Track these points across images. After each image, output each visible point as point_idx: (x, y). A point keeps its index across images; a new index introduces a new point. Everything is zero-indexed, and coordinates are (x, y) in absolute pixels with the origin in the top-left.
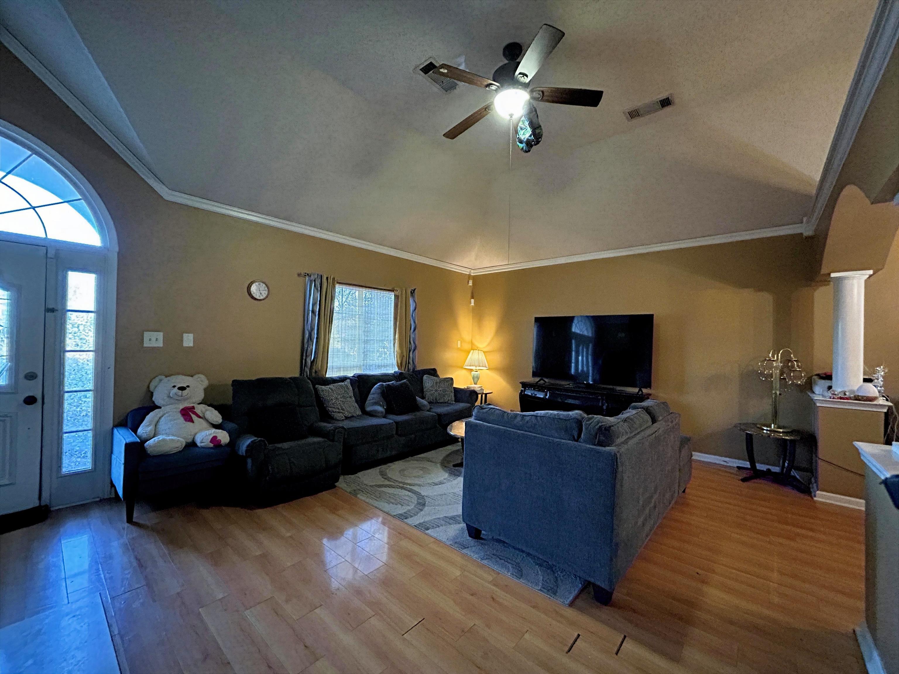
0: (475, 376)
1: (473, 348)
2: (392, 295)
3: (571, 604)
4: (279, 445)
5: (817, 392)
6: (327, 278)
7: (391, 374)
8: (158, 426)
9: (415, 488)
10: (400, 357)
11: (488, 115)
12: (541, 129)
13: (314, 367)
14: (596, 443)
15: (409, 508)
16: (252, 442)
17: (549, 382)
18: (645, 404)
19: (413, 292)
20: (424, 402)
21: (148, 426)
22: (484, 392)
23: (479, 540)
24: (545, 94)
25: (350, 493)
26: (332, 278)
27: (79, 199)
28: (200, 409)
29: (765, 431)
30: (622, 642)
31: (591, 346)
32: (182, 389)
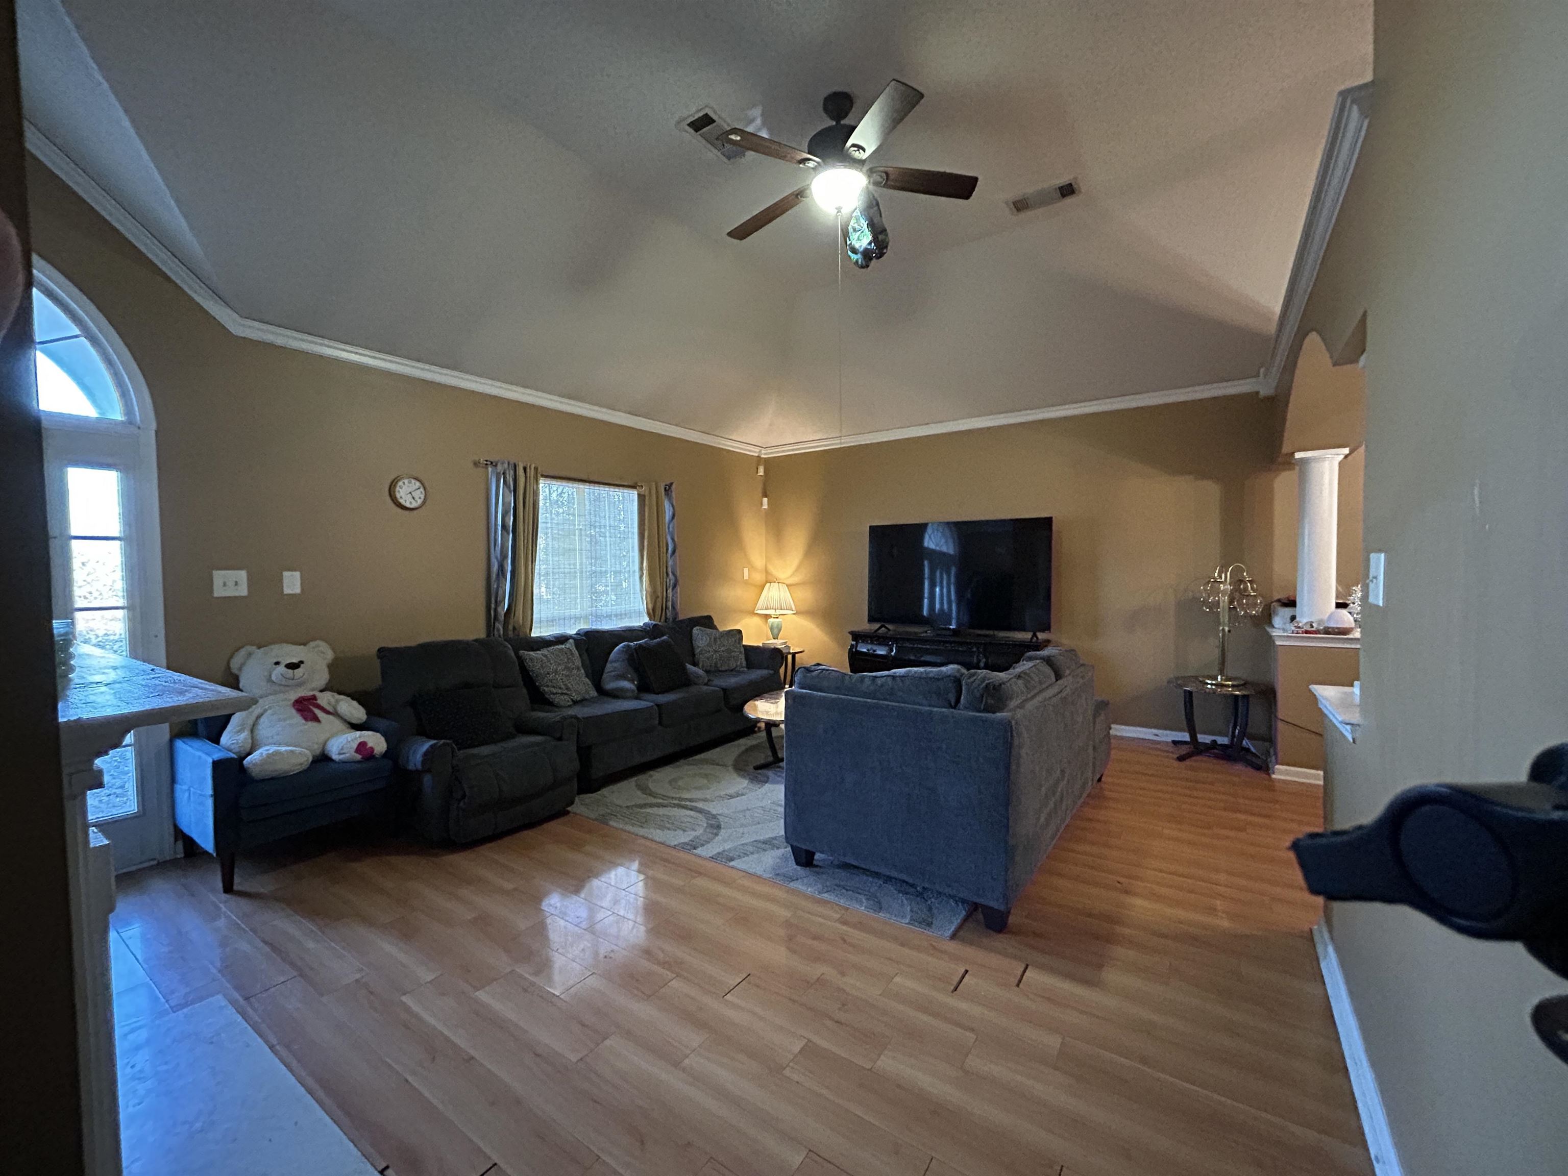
0: (775, 625)
1: (769, 579)
2: (634, 494)
3: (953, 937)
4: (475, 751)
5: (1276, 626)
6: (525, 469)
7: (638, 627)
8: (256, 732)
9: (700, 805)
10: (651, 600)
11: (801, 204)
12: (887, 235)
13: (511, 621)
14: (982, 708)
15: (697, 833)
16: (431, 746)
17: (895, 631)
18: (1045, 652)
19: (668, 490)
20: (701, 672)
21: (240, 731)
22: (791, 651)
23: (812, 869)
24: (892, 177)
25: (596, 820)
26: (533, 466)
27: (76, 336)
28: (325, 699)
29: (1209, 686)
30: (1024, 972)
31: (953, 570)
32: (292, 666)
